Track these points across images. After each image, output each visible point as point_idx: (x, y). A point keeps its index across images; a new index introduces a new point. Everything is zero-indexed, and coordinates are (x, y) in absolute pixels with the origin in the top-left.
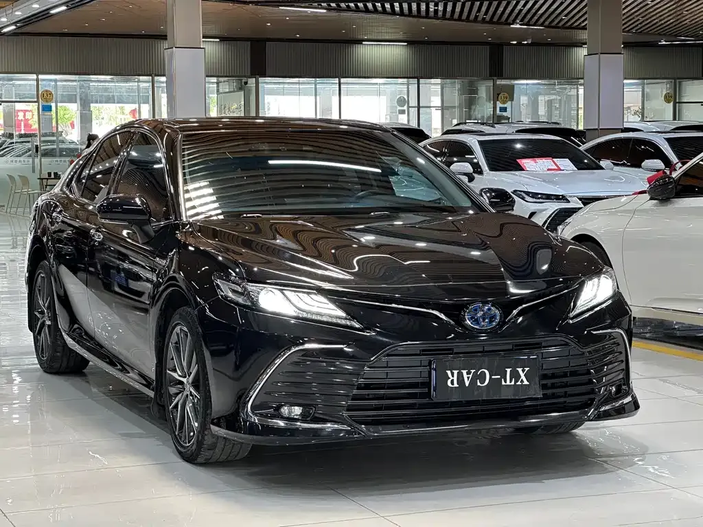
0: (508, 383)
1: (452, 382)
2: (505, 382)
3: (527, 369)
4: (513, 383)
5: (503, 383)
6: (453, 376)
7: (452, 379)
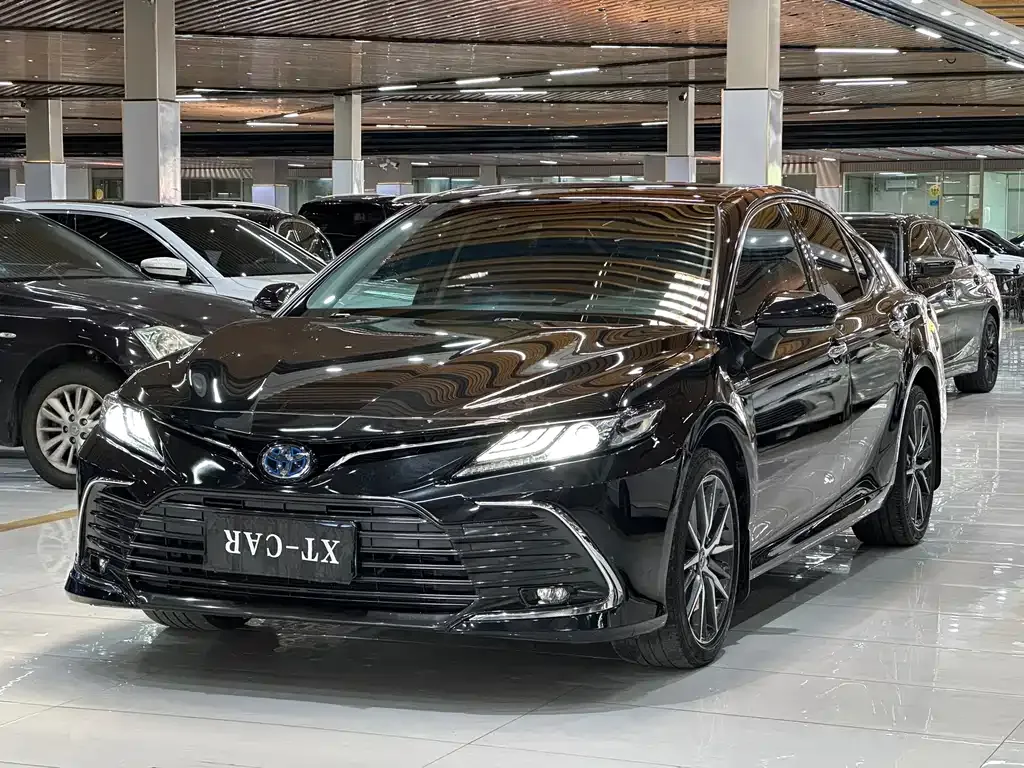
0: (310, 558)
1: (232, 547)
2: (306, 556)
3: (336, 542)
4: (316, 559)
5: (304, 558)
6: (233, 538)
7: (232, 542)
